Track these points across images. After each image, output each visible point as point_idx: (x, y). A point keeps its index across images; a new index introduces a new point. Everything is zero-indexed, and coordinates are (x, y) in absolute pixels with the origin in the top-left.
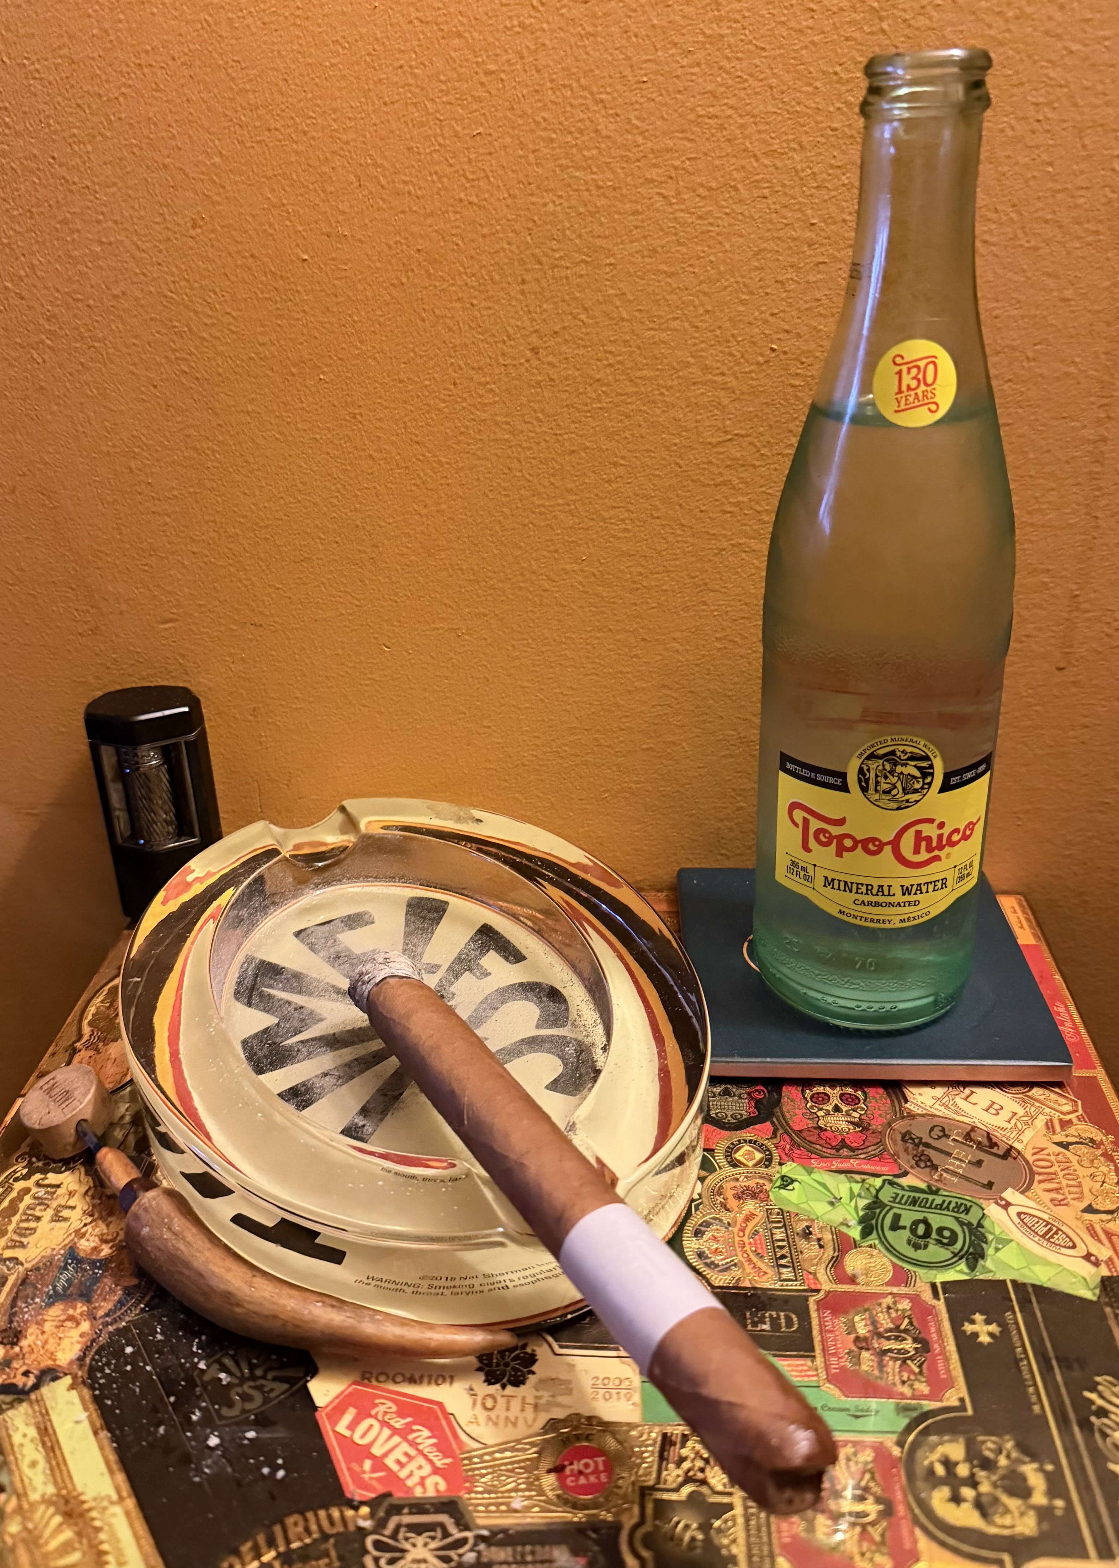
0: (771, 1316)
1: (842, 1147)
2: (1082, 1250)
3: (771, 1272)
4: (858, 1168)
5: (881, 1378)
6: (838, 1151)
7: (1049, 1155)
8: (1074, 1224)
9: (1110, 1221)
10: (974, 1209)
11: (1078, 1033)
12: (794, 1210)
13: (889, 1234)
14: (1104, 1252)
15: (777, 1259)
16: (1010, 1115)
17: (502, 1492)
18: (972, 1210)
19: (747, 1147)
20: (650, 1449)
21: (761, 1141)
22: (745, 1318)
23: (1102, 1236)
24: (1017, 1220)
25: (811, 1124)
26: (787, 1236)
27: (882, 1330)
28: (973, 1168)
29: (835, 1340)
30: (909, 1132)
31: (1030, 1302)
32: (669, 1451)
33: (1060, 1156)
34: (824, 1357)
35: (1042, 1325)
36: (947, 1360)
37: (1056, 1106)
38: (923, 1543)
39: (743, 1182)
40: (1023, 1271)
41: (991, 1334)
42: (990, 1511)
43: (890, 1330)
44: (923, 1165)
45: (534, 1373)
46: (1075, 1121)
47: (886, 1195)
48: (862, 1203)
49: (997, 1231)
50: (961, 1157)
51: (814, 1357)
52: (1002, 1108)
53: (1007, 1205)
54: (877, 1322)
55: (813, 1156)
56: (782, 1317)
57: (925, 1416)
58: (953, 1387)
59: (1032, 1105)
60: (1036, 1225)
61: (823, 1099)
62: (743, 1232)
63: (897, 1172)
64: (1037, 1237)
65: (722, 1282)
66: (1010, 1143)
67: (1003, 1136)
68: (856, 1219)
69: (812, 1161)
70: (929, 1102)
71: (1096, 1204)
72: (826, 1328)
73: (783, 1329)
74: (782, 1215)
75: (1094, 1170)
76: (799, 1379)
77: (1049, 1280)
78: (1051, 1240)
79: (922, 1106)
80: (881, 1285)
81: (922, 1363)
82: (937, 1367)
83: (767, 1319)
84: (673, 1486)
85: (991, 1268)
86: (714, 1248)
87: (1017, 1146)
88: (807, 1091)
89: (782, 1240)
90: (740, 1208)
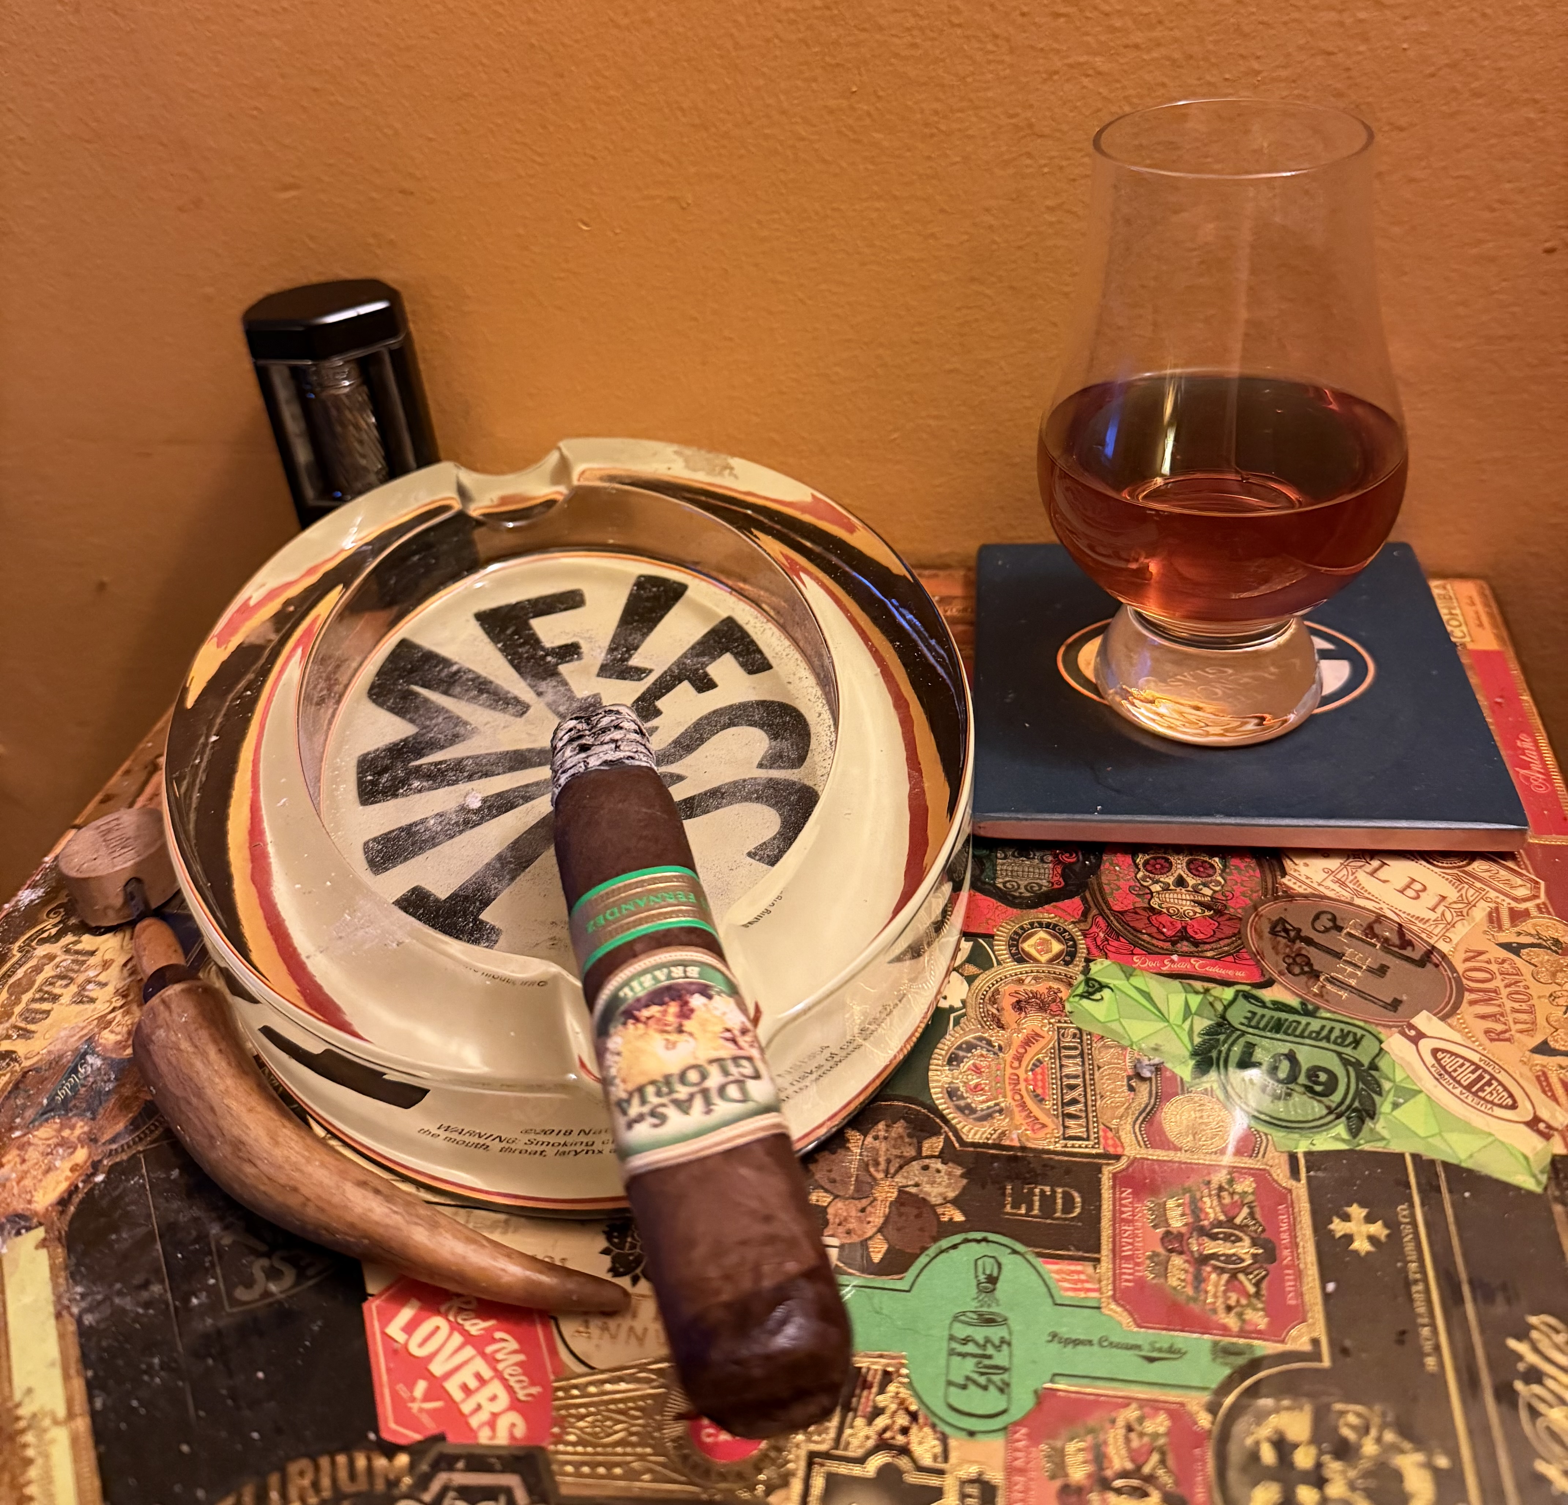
0: (1042, 1192)
1: (1182, 939)
2: (1525, 1112)
3: (1052, 1126)
4: (1201, 971)
5: (1195, 1300)
6: (1174, 943)
7: (1489, 962)
8: (1518, 1070)
11: (1549, 779)
12: (1097, 1031)
14: (1560, 1116)
15: (1064, 1104)
16: (1437, 899)
17: (605, 1446)
18: (1364, 1043)
19: (1042, 934)
22: (1004, 1194)
23: (1560, 1091)
24: (1430, 1060)
25: (1141, 903)
26: (1083, 1071)
27: (1206, 1223)
29: (1134, 1236)
30: (1282, 921)
31: (1440, 1190)
32: (860, 1397)
33: (1506, 965)
34: (1114, 1263)
35: (1453, 1228)
36: (1299, 1275)
37: (1507, 889)
39: (1030, 986)
40: (1433, 1141)
41: (1372, 1239)
43: (1220, 1224)
44: (1297, 970)
46: (1534, 912)
47: (1237, 1016)
48: (1202, 1024)
49: (1400, 1076)
50: (1355, 960)
51: (1098, 1260)
52: (1425, 889)
53: (1417, 1037)
54: (1202, 1210)
55: (1137, 950)
56: (1059, 1196)
57: (1255, 1365)
58: (1304, 1321)
59: (1471, 886)
60: (1460, 1070)
61: (1162, 867)
62: (1020, 1062)
63: (1259, 980)
64: (1460, 1089)
65: (978, 1136)
66: (1432, 942)
67: (1424, 930)
68: (1190, 1048)
69: (1135, 958)
70: (1319, 876)
71: (1557, 1041)
72: (1124, 1216)
73: (1058, 1215)
74: (1081, 1038)
75: (1559, 988)
76: (1071, 1294)
77: (1471, 1156)
78: (1480, 1094)
79: (1308, 881)
80: (1216, 1153)
81: (1264, 1277)
82: (1284, 1287)
83: (1036, 1198)
84: (859, 1453)
85: (1385, 1133)
86: (972, 1083)
87: (1441, 946)
88: (1140, 855)
89: (1074, 1076)
90: (1019, 1024)
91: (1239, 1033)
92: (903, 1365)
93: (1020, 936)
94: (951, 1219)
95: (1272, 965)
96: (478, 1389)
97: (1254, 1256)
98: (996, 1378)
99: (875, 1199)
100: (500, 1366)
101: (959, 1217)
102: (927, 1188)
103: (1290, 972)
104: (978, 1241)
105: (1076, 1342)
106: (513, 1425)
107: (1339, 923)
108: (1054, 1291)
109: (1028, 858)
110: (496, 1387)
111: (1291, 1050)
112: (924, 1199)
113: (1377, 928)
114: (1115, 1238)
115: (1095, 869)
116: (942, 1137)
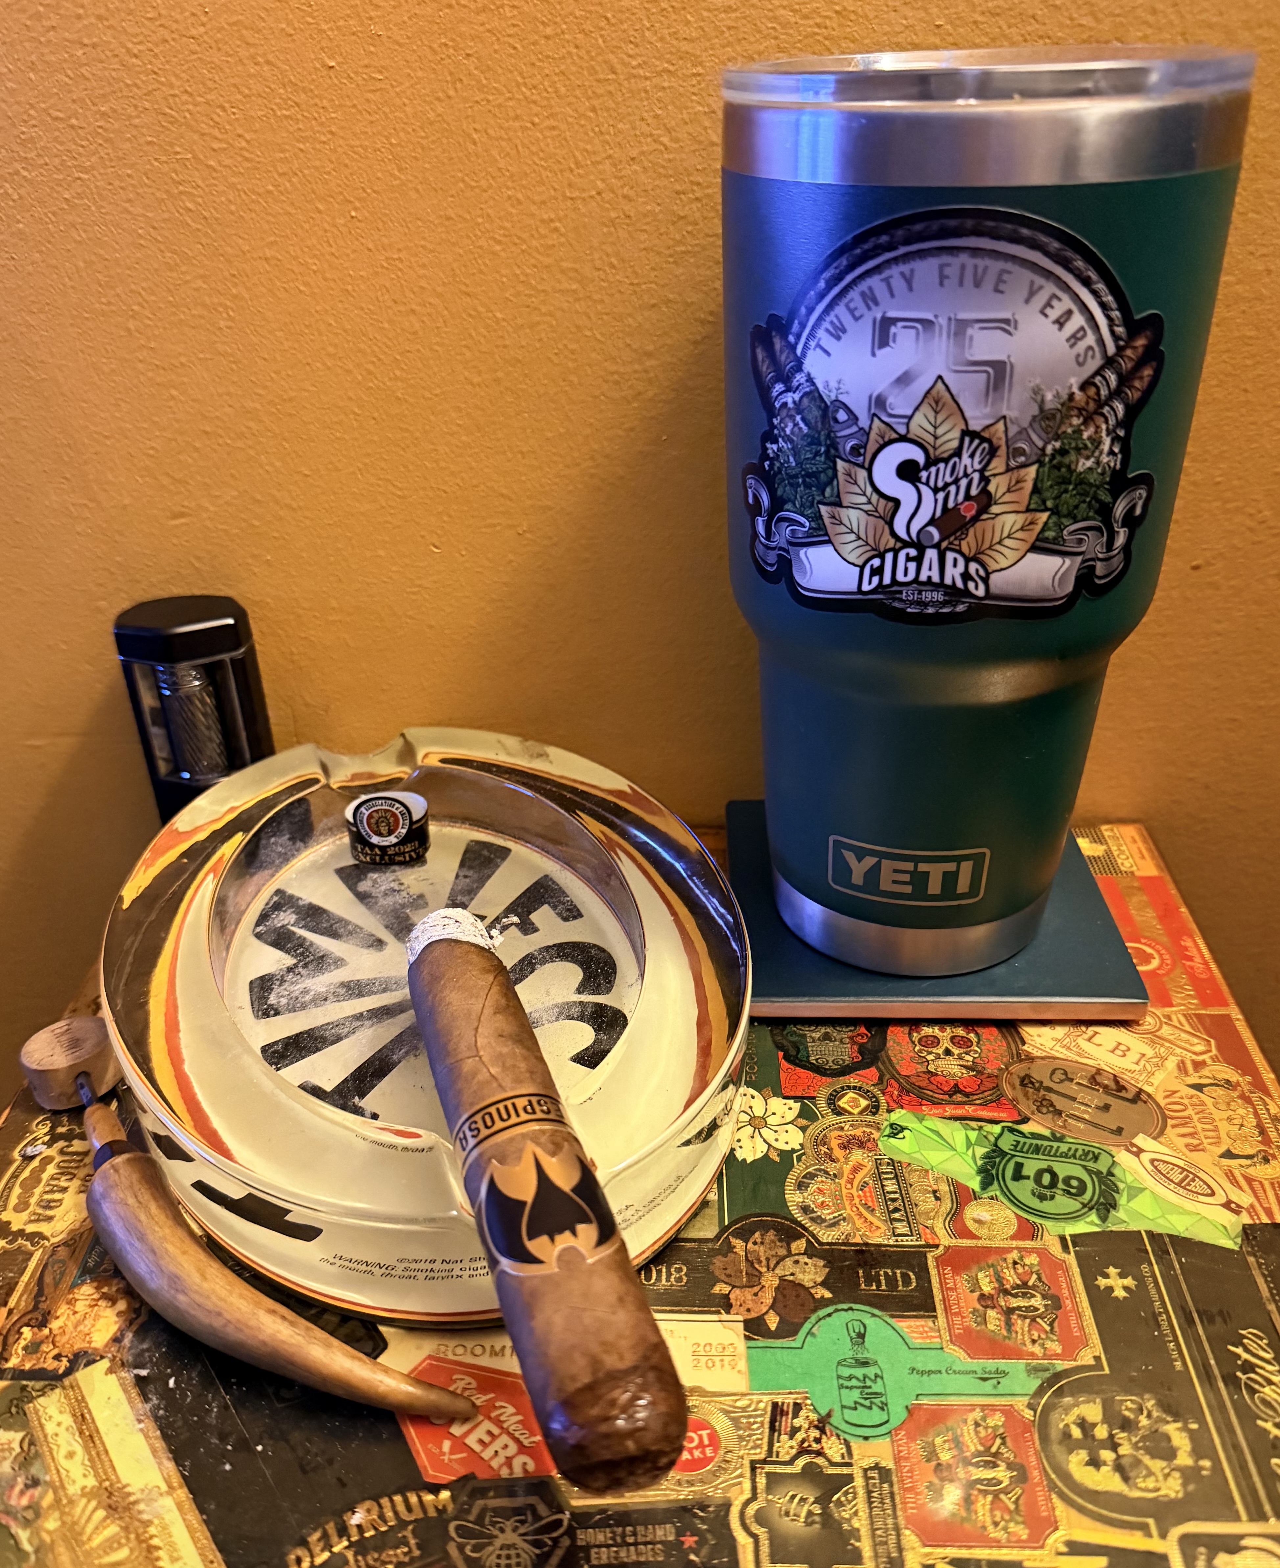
0: (886, 1274)
1: (955, 1093)
2: (1221, 1197)
3: (883, 1227)
4: (975, 1115)
5: (1009, 1339)
6: (951, 1096)
7: (1182, 1098)
8: (1211, 1169)
9: (1249, 1166)
11: (1208, 969)
12: (905, 1159)
13: (1011, 1184)
14: (1245, 1199)
15: (890, 1212)
16: (1138, 1056)
19: (851, 1095)
20: (759, 1420)
21: (866, 1087)
22: (857, 1277)
23: (1243, 1183)
24: (1150, 1167)
25: (921, 1068)
26: (900, 1187)
27: (1008, 1286)
28: (1099, 1113)
29: (958, 1299)
30: (1028, 1076)
31: (1168, 1252)
32: (781, 1421)
33: (1194, 1099)
34: (947, 1318)
35: (1181, 1278)
36: (1079, 1316)
37: (1188, 1046)
38: (1061, 1509)
39: (850, 1131)
40: (1160, 1221)
41: (1126, 1288)
42: (1132, 1474)
43: (1018, 1287)
44: (1044, 1110)
47: (1006, 1143)
48: (981, 1151)
49: (1129, 1179)
50: (1086, 1101)
51: (936, 1317)
52: (1129, 1049)
53: (1138, 1152)
55: (924, 1102)
56: (899, 1275)
57: (1058, 1376)
58: (1088, 1345)
59: (1162, 1045)
60: (1172, 1172)
61: (933, 1042)
62: (852, 1184)
63: (1018, 1118)
64: (1173, 1185)
65: (830, 1238)
66: (1139, 1085)
67: (1132, 1078)
68: (975, 1168)
69: (924, 1108)
70: (1049, 1043)
71: (1236, 1149)
72: (948, 1286)
73: (900, 1288)
74: (893, 1165)
75: (1232, 1113)
76: (919, 1341)
77: (1187, 1229)
78: (1188, 1187)
79: (1041, 1047)
80: (1006, 1239)
81: (1054, 1320)
82: (1070, 1325)
83: (882, 1278)
84: (787, 1458)
85: (1125, 1219)
86: (819, 1201)
87: (1147, 1088)
88: (915, 1034)
89: (895, 1193)
90: (847, 1159)
92: (807, 1398)
94: (822, 1297)
95: (1026, 1107)
96: (491, 1442)
97: (1046, 1306)
98: (877, 1401)
99: (763, 1287)
100: (505, 1425)
101: (828, 1295)
102: (800, 1276)
103: (1039, 1111)
104: (846, 1310)
105: (930, 1373)
106: (525, 1464)
107: (1070, 1076)
108: (907, 1340)
109: (831, 1041)
112: (800, 1284)
113: (1098, 1078)
114: (944, 1300)
116: (804, 1240)
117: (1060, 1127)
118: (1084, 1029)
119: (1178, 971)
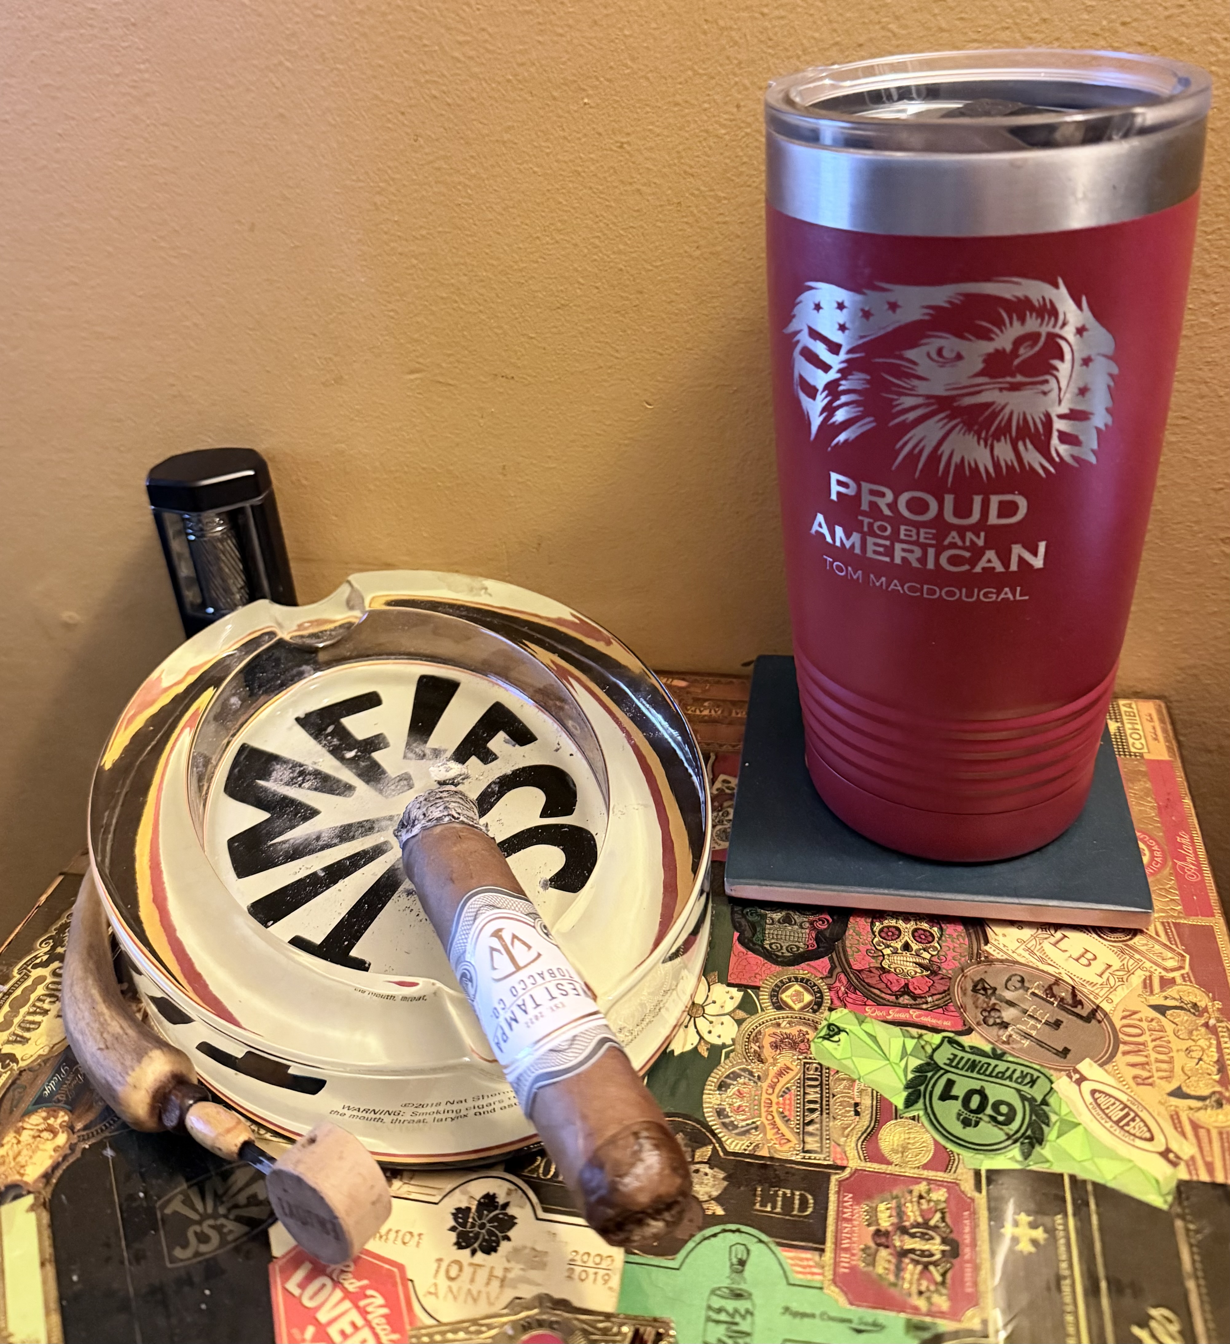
0: (784, 1194)
1: (904, 994)
2: (1161, 1144)
3: (794, 1141)
4: (918, 1021)
7: (1141, 1020)
8: (1156, 1109)
9: (1199, 1109)
10: (1042, 1081)
11: (1200, 870)
12: (834, 1066)
14: (1186, 1148)
15: (805, 1124)
16: (1104, 967)
19: (797, 987)
21: (814, 980)
22: (755, 1195)
23: (1188, 1128)
24: (1089, 1099)
25: (875, 963)
26: (821, 1098)
27: (907, 1224)
28: (1048, 1030)
29: (852, 1232)
31: (1087, 1204)
33: (1154, 1023)
34: (835, 1253)
35: (1096, 1235)
36: (976, 1268)
37: (1161, 960)
39: (786, 1028)
40: (1085, 1164)
41: (1034, 1242)
43: (918, 1225)
45: (509, 1239)
46: (1179, 980)
47: (941, 1058)
48: (915, 1062)
49: (1064, 1111)
50: (1037, 1015)
51: (822, 1251)
52: (1095, 958)
53: (1080, 1080)
54: (905, 1213)
55: (870, 1002)
56: (797, 1197)
57: (937, 1338)
58: (976, 1304)
59: (1132, 957)
60: (1112, 1108)
61: (894, 934)
62: (774, 1089)
63: (960, 1028)
64: (1110, 1123)
65: (738, 1148)
66: (1097, 1002)
67: (1091, 993)
68: (904, 1082)
69: (867, 1008)
70: (1013, 945)
71: (1188, 1087)
72: (845, 1216)
73: (795, 1213)
74: (821, 1072)
75: (1193, 1043)
76: (801, 1276)
77: (1115, 1178)
78: (1126, 1128)
79: (1004, 949)
80: (918, 1168)
82: (964, 1278)
83: (779, 1199)
85: (1050, 1157)
86: (736, 1105)
87: (1106, 1006)
88: (877, 924)
89: (814, 1102)
90: (775, 1059)
91: (942, 1072)
92: (672, 1328)
93: (780, 988)
94: (714, 1213)
95: (972, 1016)
96: (352, 1334)
97: (943, 1252)
100: (370, 1317)
101: (720, 1211)
102: (697, 1188)
104: (733, 1231)
105: (804, 1315)
107: (1026, 984)
108: (789, 1274)
109: (790, 924)
110: (365, 1333)
111: (982, 1087)
112: (694, 1196)
114: (837, 1232)
115: (840, 936)
116: (710, 1147)
117: (1004, 1042)
118: (1053, 932)
119: (1167, 871)
